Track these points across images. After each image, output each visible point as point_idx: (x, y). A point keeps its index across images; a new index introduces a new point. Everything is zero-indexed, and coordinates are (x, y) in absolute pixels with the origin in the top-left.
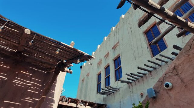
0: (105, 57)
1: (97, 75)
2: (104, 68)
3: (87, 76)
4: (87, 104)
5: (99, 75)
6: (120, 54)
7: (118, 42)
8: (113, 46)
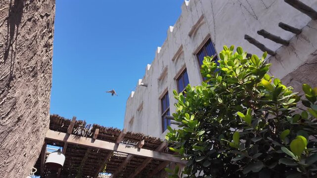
0: (173, 60)
1: (159, 99)
2: (174, 79)
3: (138, 110)
4: (143, 143)
5: (164, 97)
6: (209, 35)
7: (200, 16)
8: (190, 30)
